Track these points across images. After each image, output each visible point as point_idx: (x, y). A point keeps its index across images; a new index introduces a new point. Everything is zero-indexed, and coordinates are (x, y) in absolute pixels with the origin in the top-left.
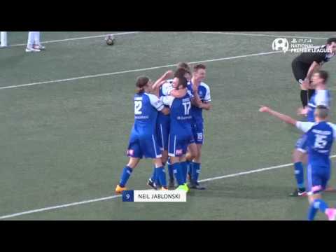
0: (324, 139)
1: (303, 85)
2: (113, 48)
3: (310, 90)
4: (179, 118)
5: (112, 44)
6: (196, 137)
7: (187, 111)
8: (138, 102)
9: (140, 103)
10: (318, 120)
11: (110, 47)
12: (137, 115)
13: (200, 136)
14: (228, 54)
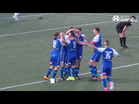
0: (109, 55)
1: (121, 35)
2: (42, 20)
3: (124, 37)
4: (71, 49)
5: (41, 18)
6: (79, 57)
7: (75, 47)
8: (55, 43)
9: (56, 43)
10: (106, 47)
11: (40, 20)
12: (54, 48)
13: (80, 57)
14: (89, 23)
